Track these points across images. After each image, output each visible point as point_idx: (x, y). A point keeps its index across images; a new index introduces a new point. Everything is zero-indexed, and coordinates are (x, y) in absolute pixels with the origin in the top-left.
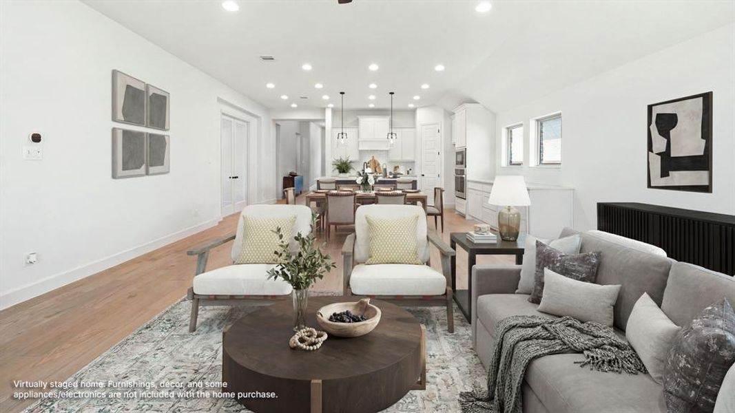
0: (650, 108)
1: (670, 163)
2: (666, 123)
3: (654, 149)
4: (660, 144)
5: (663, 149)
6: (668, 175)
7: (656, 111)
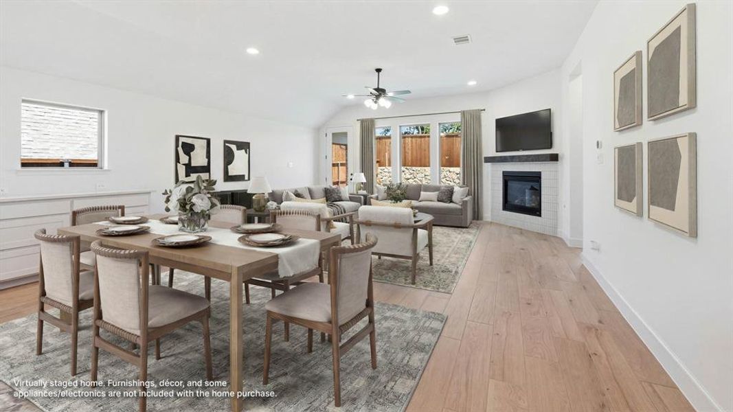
0: (177, 138)
1: (190, 169)
2: (188, 149)
3: (180, 161)
4: (184, 159)
5: (187, 162)
6: (190, 176)
7: (182, 140)
